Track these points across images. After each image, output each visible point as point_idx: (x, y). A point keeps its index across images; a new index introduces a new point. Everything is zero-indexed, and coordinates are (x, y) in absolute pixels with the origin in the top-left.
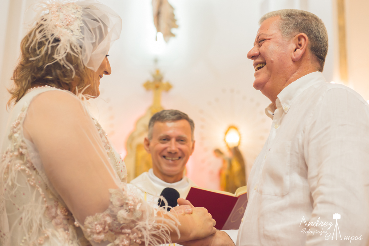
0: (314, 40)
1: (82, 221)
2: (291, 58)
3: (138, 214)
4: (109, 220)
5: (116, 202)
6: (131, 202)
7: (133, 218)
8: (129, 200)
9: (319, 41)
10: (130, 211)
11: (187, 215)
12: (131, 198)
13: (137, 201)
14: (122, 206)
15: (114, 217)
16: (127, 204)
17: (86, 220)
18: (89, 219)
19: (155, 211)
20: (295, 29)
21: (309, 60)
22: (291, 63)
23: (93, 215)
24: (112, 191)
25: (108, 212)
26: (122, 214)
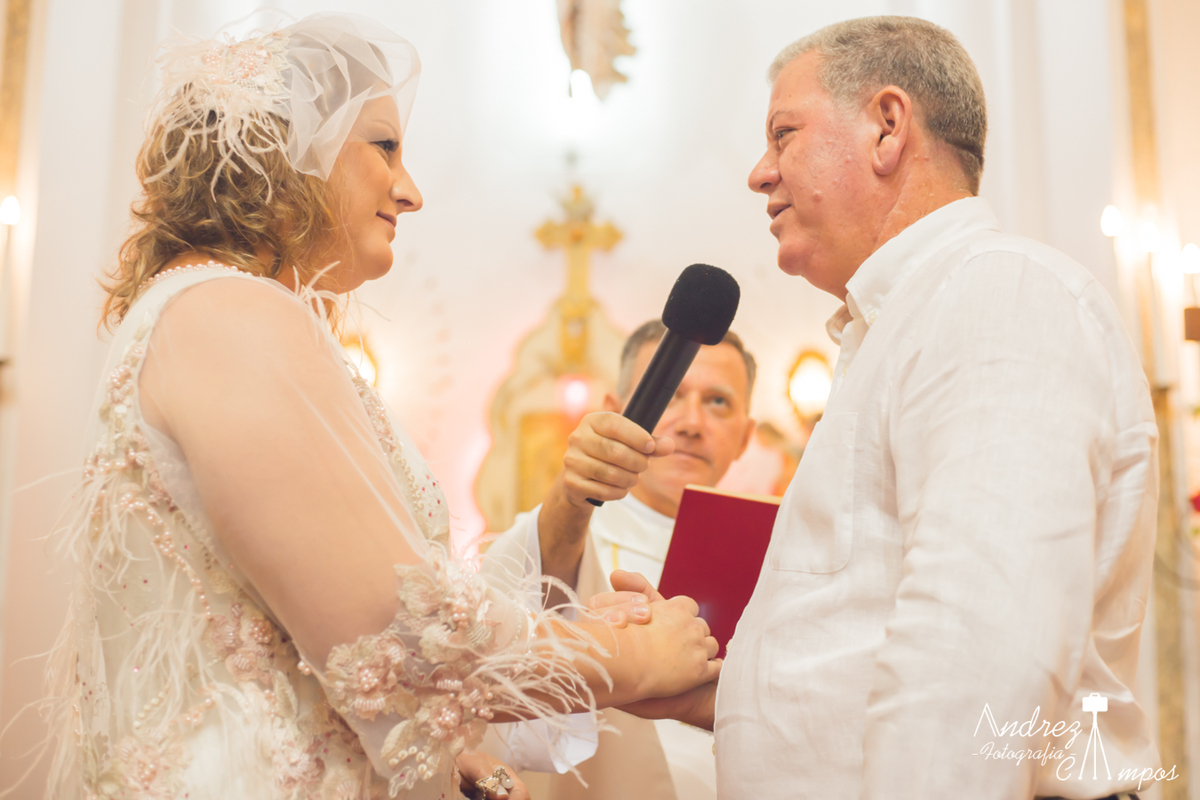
0: (929, 97)
1: (321, 660)
2: (871, 170)
3: (481, 635)
4: (397, 654)
5: (417, 604)
6: (459, 602)
7: (469, 647)
8: (453, 596)
9: (948, 97)
10: (456, 626)
11: (633, 627)
12: (459, 589)
13: (477, 596)
14: (433, 613)
15: (412, 644)
16: (448, 606)
17: (331, 654)
18: (340, 654)
19: (530, 619)
20: (868, 77)
21: (927, 160)
22: (874, 183)
23: (350, 641)
24: (403, 569)
25: (392, 631)
26: (435, 635)
